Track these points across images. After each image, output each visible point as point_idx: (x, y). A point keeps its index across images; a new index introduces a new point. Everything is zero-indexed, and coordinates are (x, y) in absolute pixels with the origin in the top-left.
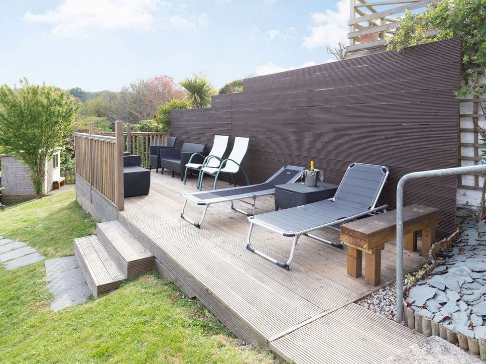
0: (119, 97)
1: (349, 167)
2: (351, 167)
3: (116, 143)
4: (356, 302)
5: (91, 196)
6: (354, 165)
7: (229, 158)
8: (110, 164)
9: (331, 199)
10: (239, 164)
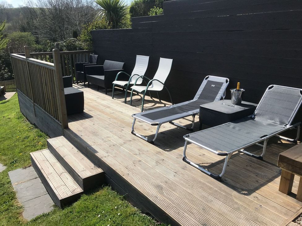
0: (39, 12)
1: (268, 89)
2: (270, 88)
3: (55, 70)
4: (294, 221)
5: (35, 111)
6: (272, 87)
7: (154, 78)
8: (50, 86)
9: (250, 116)
10: (164, 83)
